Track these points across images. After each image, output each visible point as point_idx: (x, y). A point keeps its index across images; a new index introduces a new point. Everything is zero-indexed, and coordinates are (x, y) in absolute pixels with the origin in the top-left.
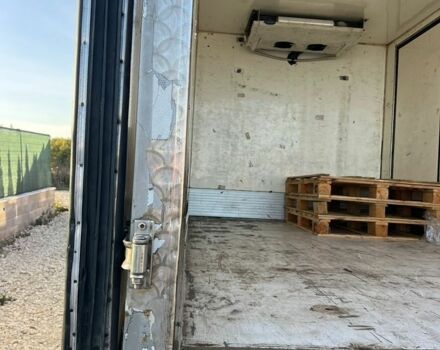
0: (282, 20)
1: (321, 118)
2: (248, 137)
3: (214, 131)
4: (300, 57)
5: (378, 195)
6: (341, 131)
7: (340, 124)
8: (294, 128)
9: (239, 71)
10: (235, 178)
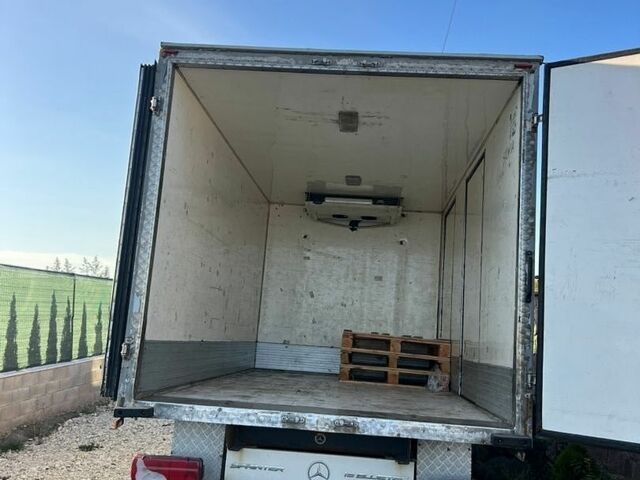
0: (327, 200)
1: (379, 278)
2: (312, 296)
3: (282, 290)
4: (360, 225)
5: (392, 348)
6: (398, 291)
7: (397, 285)
8: (354, 288)
9: (305, 237)
10: (298, 332)
